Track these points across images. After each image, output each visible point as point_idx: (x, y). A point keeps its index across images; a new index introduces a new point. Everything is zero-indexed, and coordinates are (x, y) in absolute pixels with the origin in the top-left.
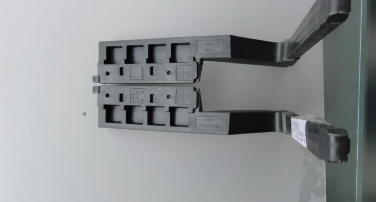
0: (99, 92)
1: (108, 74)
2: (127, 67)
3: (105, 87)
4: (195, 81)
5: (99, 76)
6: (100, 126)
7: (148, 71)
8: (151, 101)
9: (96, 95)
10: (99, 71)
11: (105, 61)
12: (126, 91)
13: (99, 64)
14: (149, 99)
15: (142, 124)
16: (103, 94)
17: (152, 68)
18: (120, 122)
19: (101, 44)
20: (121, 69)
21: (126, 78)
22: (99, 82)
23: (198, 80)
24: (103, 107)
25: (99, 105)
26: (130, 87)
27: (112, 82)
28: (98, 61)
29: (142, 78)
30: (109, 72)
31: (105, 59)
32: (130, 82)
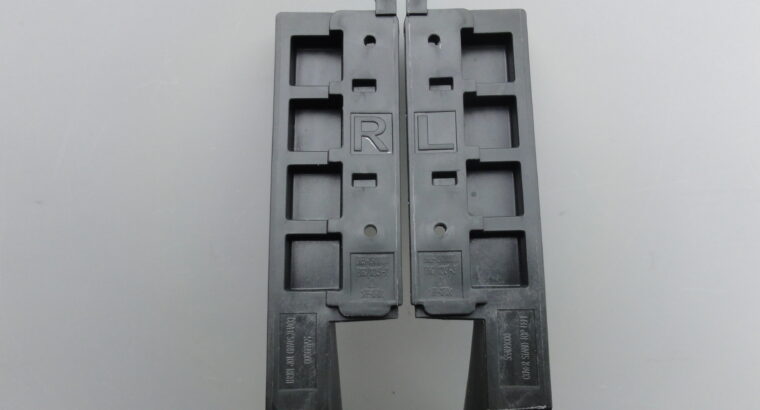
0: (378, 15)
1: (434, 39)
2: (454, 97)
3: (394, 31)
4: (419, 307)
5: (425, 14)
6: (281, 19)
7: (443, 162)
8: (356, 177)
9: (371, 6)
10: (440, 11)
11: (471, 29)
12: (383, 99)
13: (462, 12)
14: (364, 171)
15: (291, 147)
16: (375, 27)
17: (452, 175)
18: (293, 82)
19: (519, 16)
20: (448, 81)
21: (421, 96)
22: (408, 15)
23: (420, 314)
24: (335, 27)
25: (342, 14)
26: (395, 110)
27: (409, 55)
28: (470, 8)
29: (423, 145)
30: (440, 45)
31: (476, 31)
32: (411, 110)
